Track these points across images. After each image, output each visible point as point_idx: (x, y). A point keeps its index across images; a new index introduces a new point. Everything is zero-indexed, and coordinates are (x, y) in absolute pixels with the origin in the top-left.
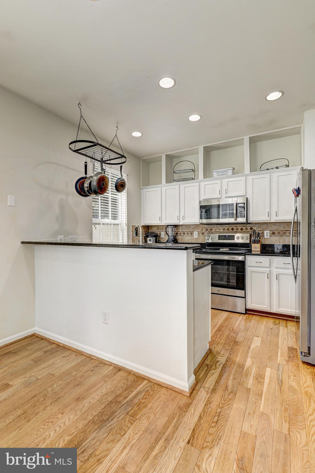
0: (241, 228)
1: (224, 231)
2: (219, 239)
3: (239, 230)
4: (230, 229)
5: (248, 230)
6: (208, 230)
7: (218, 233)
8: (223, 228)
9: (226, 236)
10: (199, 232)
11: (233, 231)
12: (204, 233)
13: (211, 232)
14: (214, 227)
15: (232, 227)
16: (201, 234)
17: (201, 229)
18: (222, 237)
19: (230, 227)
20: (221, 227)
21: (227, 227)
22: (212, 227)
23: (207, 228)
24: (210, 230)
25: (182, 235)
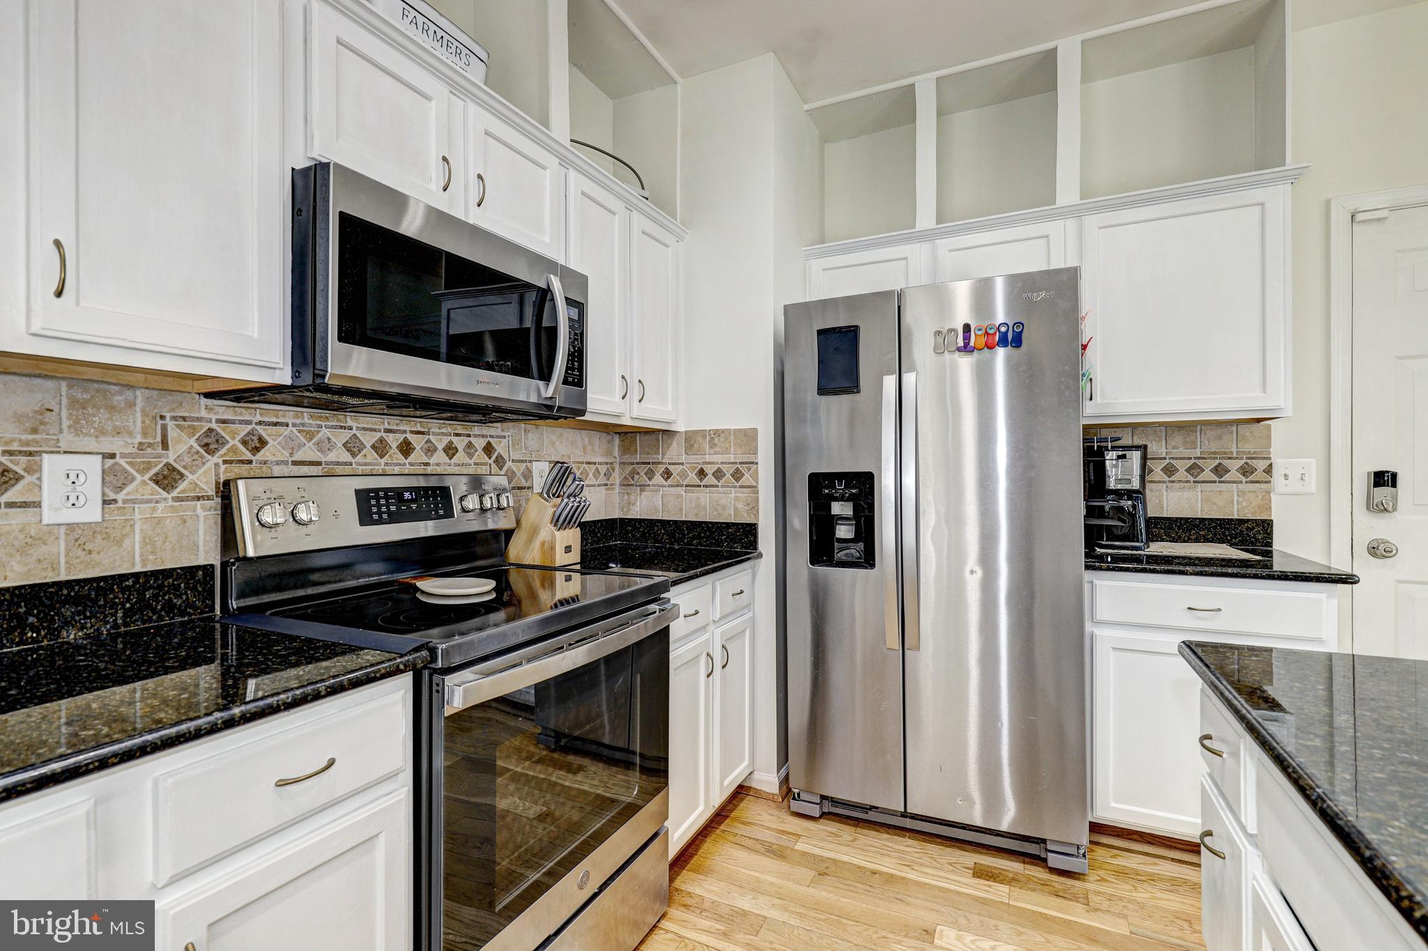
1: (354, 455)
4: (394, 445)
6: (220, 442)
8: (345, 436)
9: (407, 495)
10: (122, 462)
11: (407, 462)
12: (174, 469)
13: (250, 462)
14: (276, 424)
15: (405, 432)
16: (141, 486)
17: (145, 434)
18: (383, 502)
19: (391, 435)
20: (332, 427)
21: (375, 430)
22: (260, 423)
23: (214, 426)
24: (244, 443)
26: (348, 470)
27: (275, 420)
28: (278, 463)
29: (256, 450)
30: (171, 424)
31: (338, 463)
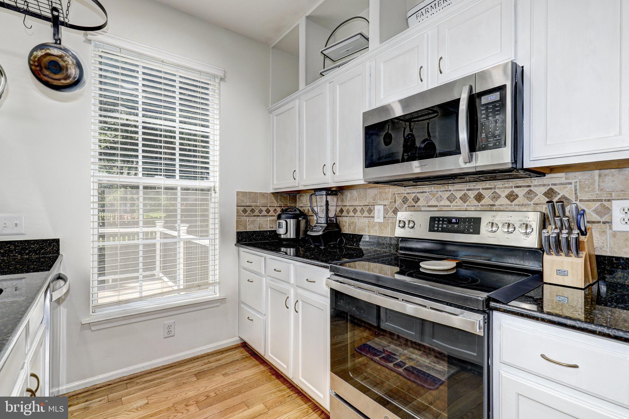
0: (507, 192)
1: (451, 202)
2: (431, 229)
3: (503, 201)
4: (472, 196)
5: (536, 200)
6: (407, 200)
7: (432, 208)
8: (448, 194)
9: (454, 221)
10: (387, 207)
11: (480, 204)
12: (397, 209)
13: (414, 206)
14: (422, 192)
15: (479, 189)
16: (391, 214)
17: (391, 199)
18: (441, 222)
19: (470, 192)
20: (442, 191)
21: (462, 190)
22: (418, 193)
23: (406, 195)
24: (413, 200)
25: (351, 214)
26: (448, 209)
27: (422, 191)
28: (423, 206)
29: (416, 202)
30: (396, 195)
31: (444, 206)
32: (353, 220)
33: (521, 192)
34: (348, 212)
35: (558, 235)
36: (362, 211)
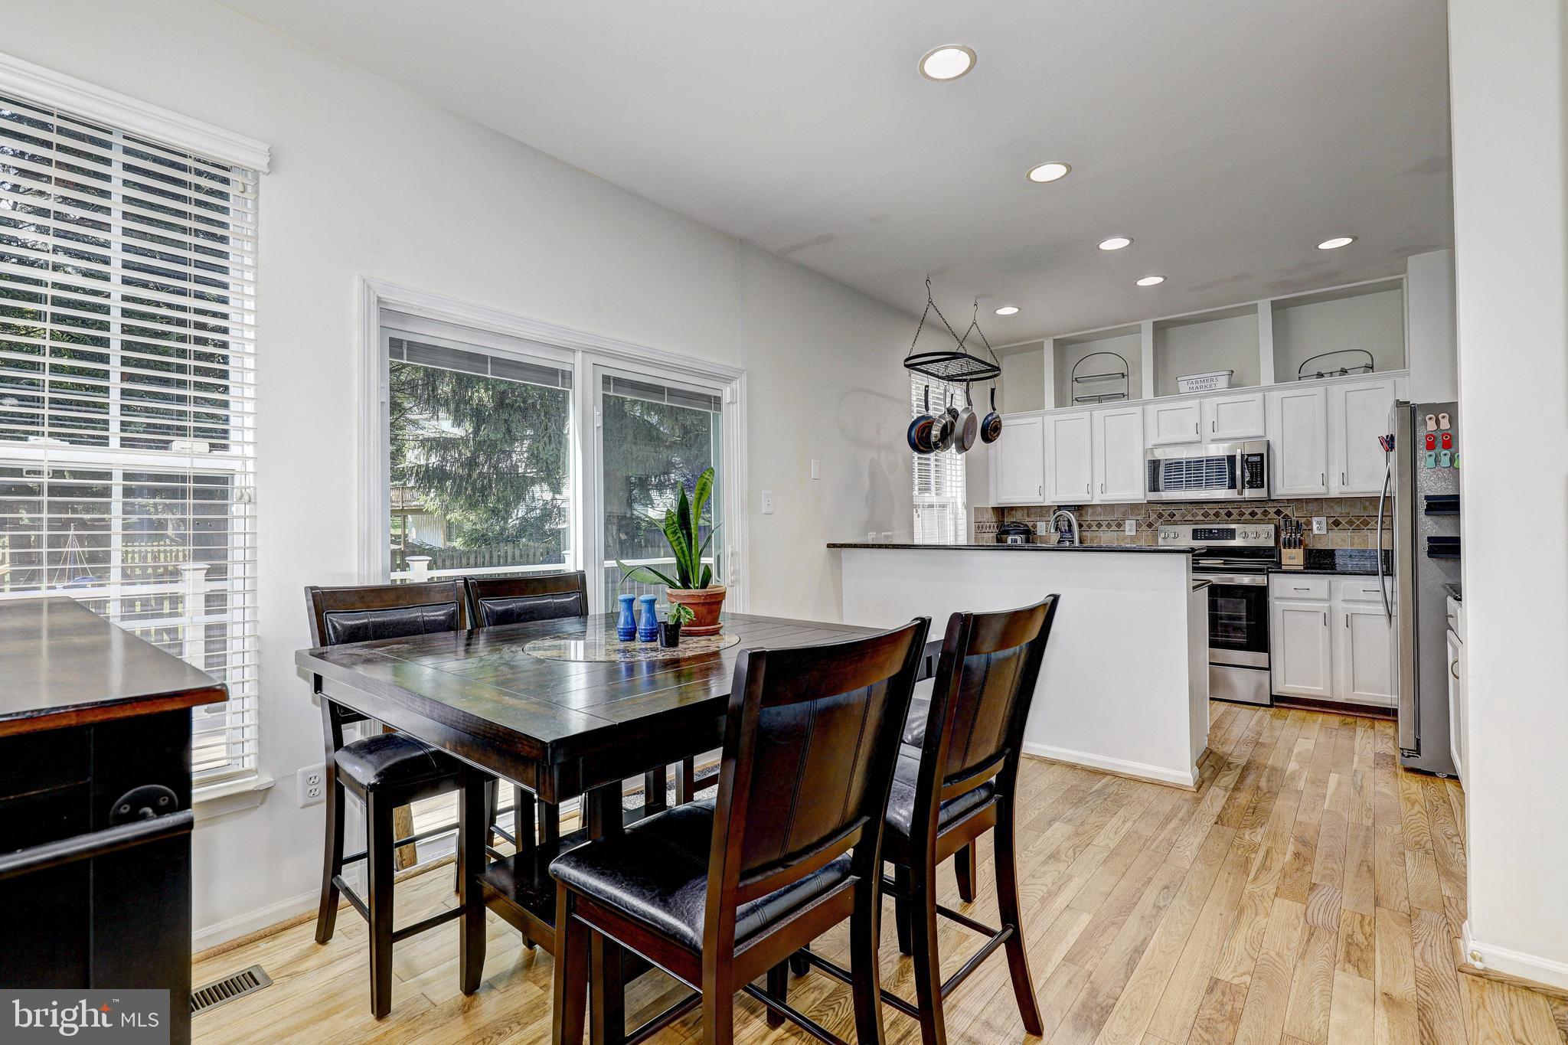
1: (1206, 518)
2: (1195, 538)
3: (1247, 517)
4: (1223, 513)
5: (1269, 517)
6: (1163, 516)
7: (1191, 523)
8: (1202, 511)
10: (1141, 522)
12: (1151, 523)
13: (1170, 521)
14: (1179, 510)
15: (1228, 508)
16: (1145, 527)
17: (1145, 514)
19: (1221, 510)
21: (1214, 509)
22: (1174, 510)
23: (1161, 511)
24: (1169, 515)
25: (1095, 528)
29: (1172, 517)
30: (1150, 511)
32: (1096, 534)
33: (1259, 511)
34: (1089, 526)
35: (1291, 536)
36: (1109, 525)
